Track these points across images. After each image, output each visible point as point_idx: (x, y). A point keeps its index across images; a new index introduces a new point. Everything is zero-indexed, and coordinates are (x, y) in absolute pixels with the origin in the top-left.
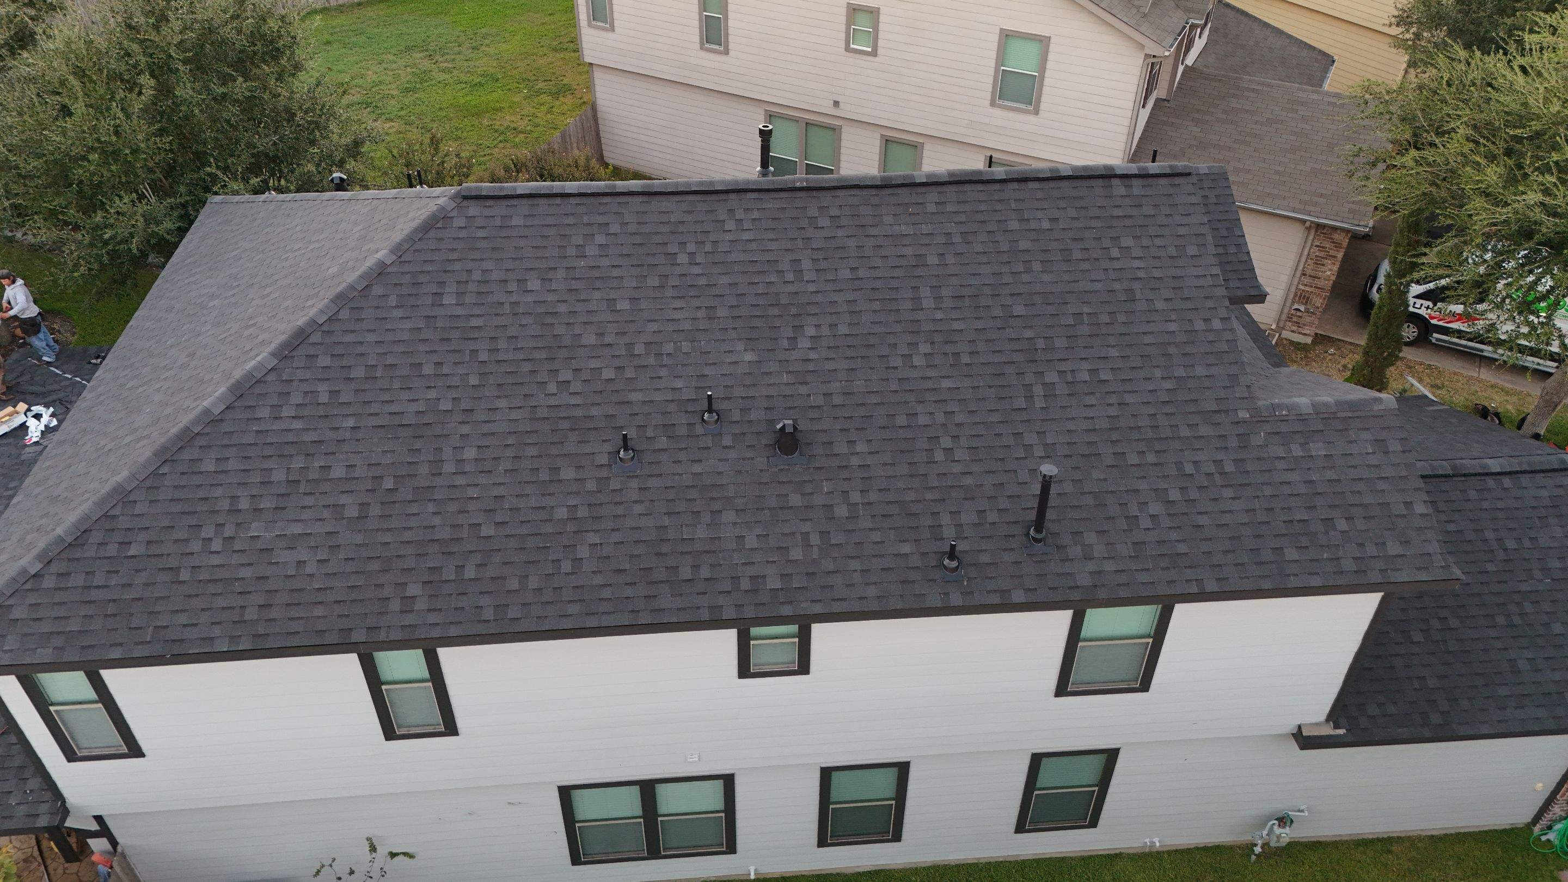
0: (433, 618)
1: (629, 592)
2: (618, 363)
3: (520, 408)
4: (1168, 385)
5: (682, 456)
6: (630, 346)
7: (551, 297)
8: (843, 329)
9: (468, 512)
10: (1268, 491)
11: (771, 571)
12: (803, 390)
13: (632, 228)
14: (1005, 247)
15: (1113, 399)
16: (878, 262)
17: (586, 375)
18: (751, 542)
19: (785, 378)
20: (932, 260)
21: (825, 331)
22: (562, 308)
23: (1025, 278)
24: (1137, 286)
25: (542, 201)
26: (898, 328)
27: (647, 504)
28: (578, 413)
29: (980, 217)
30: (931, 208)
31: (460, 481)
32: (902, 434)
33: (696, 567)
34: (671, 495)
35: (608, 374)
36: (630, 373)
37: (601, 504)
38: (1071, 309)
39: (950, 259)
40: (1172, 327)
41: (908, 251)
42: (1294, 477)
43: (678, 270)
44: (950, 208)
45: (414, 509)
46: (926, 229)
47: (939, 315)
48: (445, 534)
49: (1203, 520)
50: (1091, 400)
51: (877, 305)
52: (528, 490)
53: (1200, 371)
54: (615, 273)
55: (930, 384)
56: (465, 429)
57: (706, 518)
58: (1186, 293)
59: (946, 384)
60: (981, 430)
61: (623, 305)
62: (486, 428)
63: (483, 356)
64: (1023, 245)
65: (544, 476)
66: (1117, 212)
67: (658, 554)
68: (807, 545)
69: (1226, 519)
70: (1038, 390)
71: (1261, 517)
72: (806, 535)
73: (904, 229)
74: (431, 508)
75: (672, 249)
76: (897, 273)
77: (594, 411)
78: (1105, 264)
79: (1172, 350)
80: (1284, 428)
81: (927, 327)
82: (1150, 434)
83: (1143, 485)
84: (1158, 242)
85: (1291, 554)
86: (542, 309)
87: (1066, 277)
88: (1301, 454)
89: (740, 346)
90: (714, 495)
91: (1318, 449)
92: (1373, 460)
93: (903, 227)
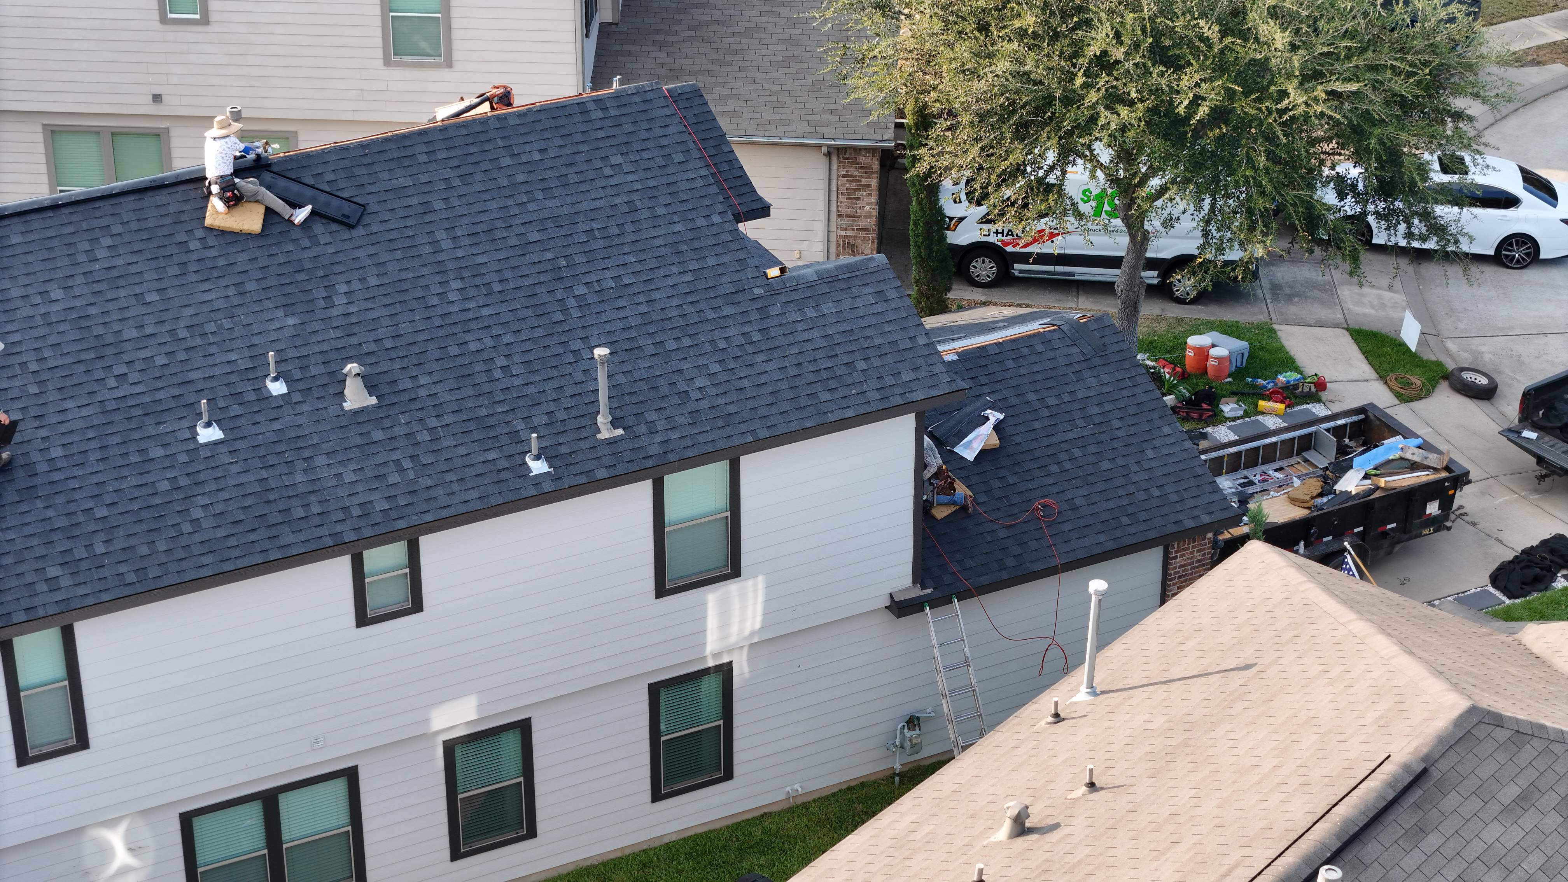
0: (81, 591)
1: (252, 537)
2: (168, 348)
3: (88, 405)
4: (687, 278)
5: (258, 418)
6: (173, 332)
7: (77, 303)
8: (373, 281)
9: (76, 501)
10: (794, 350)
11: (375, 496)
12: (354, 340)
13: (134, 226)
14: (505, 182)
15: (641, 298)
16: (388, 216)
17: (139, 366)
18: (349, 477)
19: (333, 334)
20: (438, 205)
21: (356, 285)
22: (93, 311)
23: (532, 206)
24: (635, 197)
25: (34, 217)
26: (425, 271)
27: (242, 463)
28: (147, 399)
29: (473, 159)
30: (423, 158)
31: (56, 476)
32: (458, 361)
33: (306, 506)
34: (262, 452)
35: (160, 361)
36: (182, 356)
37: (198, 472)
38: (581, 228)
39: (456, 202)
40: (678, 228)
41: (414, 201)
42: (815, 334)
43: (195, 256)
44: (441, 155)
45: (25, 507)
46: (424, 178)
47: (460, 253)
48: (63, 522)
49: (746, 383)
50: (621, 303)
51: (399, 254)
52: (125, 472)
53: (712, 261)
54: (133, 269)
55: (470, 315)
56: (43, 433)
57: (301, 465)
58: (683, 197)
59: (485, 312)
60: (529, 345)
61: (153, 297)
62: (63, 429)
63: (33, 367)
64: (520, 178)
65: (135, 458)
66: (601, 134)
67: (268, 502)
68: (402, 471)
69: (763, 379)
70: (572, 303)
71: (793, 372)
72: (397, 462)
73: (402, 182)
74: (40, 504)
75: (182, 237)
76: (409, 222)
77: (160, 395)
78: (603, 183)
79: (683, 248)
80: (795, 296)
81: (451, 265)
82: (681, 322)
83: (685, 365)
84: (646, 155)
85: (825, 396)
86: (74, 315)
87: (569, 200)
88: (815, 315)
89: (280, 313)
90: (302, 445)
91: (828, 308)
92: (878, 308)
93: (401, 180)
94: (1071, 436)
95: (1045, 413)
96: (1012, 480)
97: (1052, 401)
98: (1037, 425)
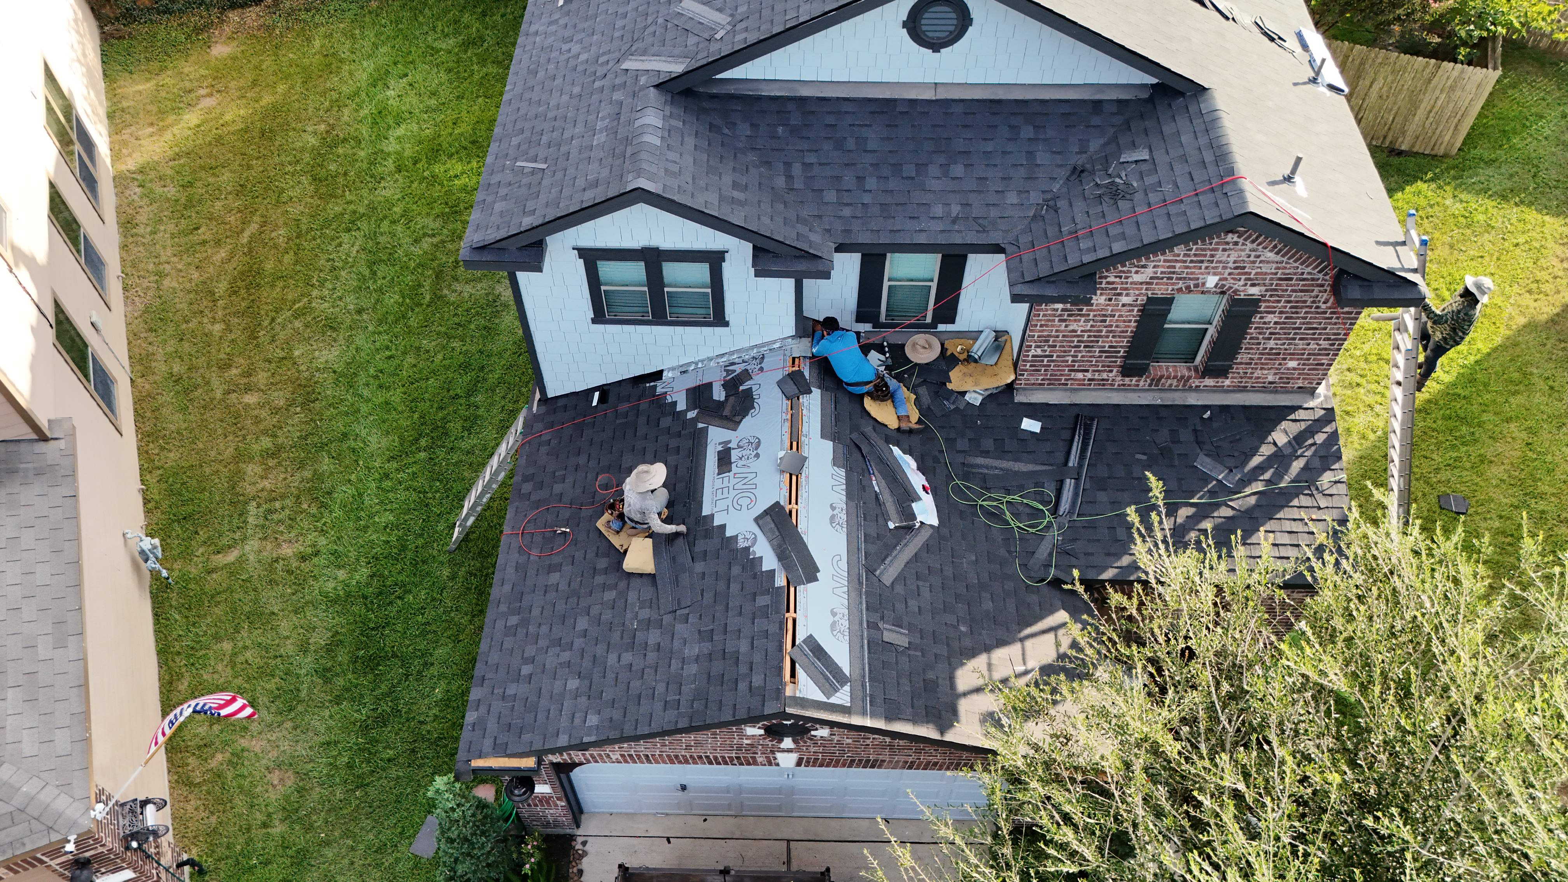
94: (632, 597)
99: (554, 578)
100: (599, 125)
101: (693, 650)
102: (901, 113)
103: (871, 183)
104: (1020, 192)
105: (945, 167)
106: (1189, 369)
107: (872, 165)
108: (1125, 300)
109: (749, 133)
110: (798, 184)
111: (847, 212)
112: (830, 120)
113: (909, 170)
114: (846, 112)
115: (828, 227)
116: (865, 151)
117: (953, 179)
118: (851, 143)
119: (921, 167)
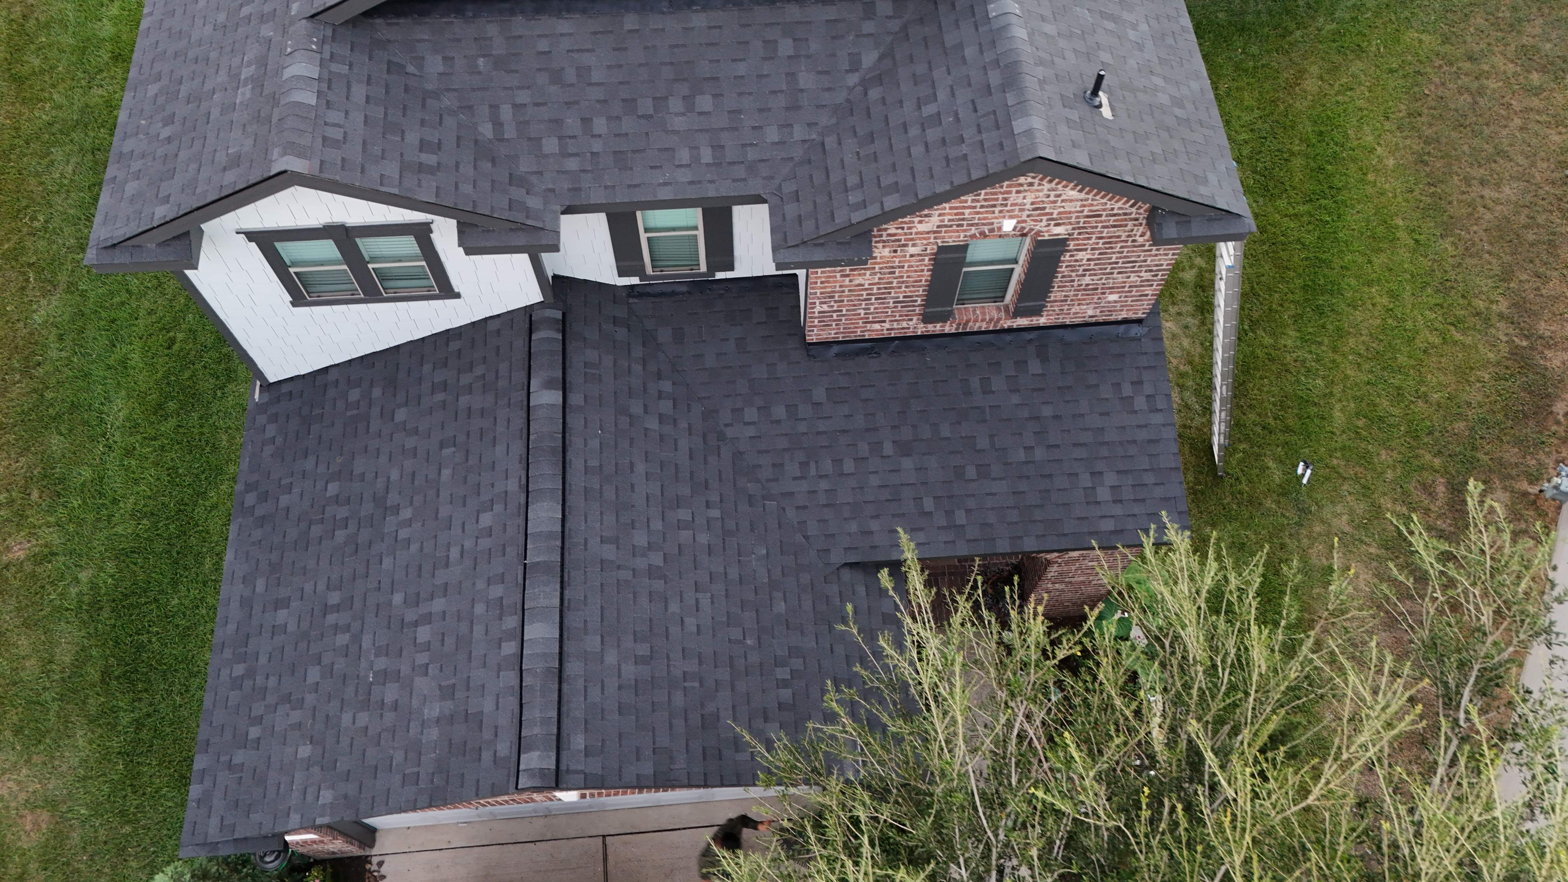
85: (153, 89)
94: (367, 641)
95: (410, 616)
96: (340, 535)
97: (424, 633)
98: (398, 598)
99: (282, 615)
100: (246, 73)
101: (432, 711)
102: (630, 31)
103: (600, 125)
104: (781, 127)
105: (689, 100)
106: (998, 309)
107: (598, 101)
108: (912, 250)
109: (441, 69)
110: (510, 132)
111: (572, 164)
112: (543, 45)
113: (646, 105)
114: (562, 35)
115: (551, 186)
116: (590, 84)
117: (700, 114)
118: (570, 75)
119: (660, 102)
